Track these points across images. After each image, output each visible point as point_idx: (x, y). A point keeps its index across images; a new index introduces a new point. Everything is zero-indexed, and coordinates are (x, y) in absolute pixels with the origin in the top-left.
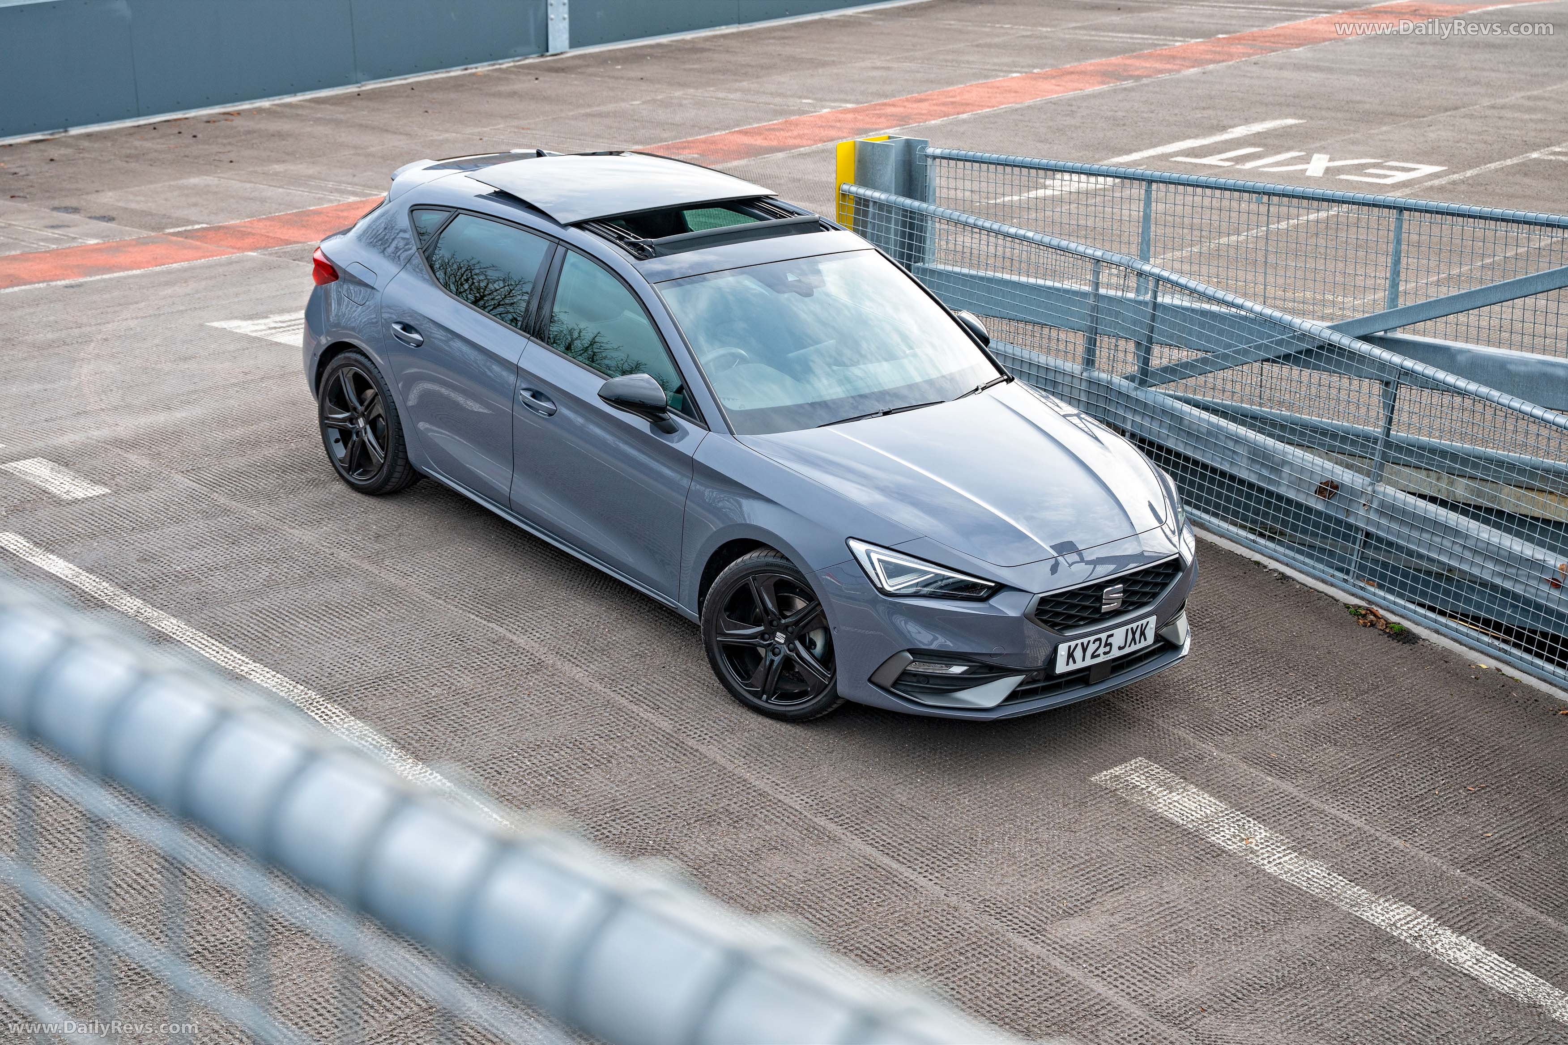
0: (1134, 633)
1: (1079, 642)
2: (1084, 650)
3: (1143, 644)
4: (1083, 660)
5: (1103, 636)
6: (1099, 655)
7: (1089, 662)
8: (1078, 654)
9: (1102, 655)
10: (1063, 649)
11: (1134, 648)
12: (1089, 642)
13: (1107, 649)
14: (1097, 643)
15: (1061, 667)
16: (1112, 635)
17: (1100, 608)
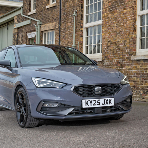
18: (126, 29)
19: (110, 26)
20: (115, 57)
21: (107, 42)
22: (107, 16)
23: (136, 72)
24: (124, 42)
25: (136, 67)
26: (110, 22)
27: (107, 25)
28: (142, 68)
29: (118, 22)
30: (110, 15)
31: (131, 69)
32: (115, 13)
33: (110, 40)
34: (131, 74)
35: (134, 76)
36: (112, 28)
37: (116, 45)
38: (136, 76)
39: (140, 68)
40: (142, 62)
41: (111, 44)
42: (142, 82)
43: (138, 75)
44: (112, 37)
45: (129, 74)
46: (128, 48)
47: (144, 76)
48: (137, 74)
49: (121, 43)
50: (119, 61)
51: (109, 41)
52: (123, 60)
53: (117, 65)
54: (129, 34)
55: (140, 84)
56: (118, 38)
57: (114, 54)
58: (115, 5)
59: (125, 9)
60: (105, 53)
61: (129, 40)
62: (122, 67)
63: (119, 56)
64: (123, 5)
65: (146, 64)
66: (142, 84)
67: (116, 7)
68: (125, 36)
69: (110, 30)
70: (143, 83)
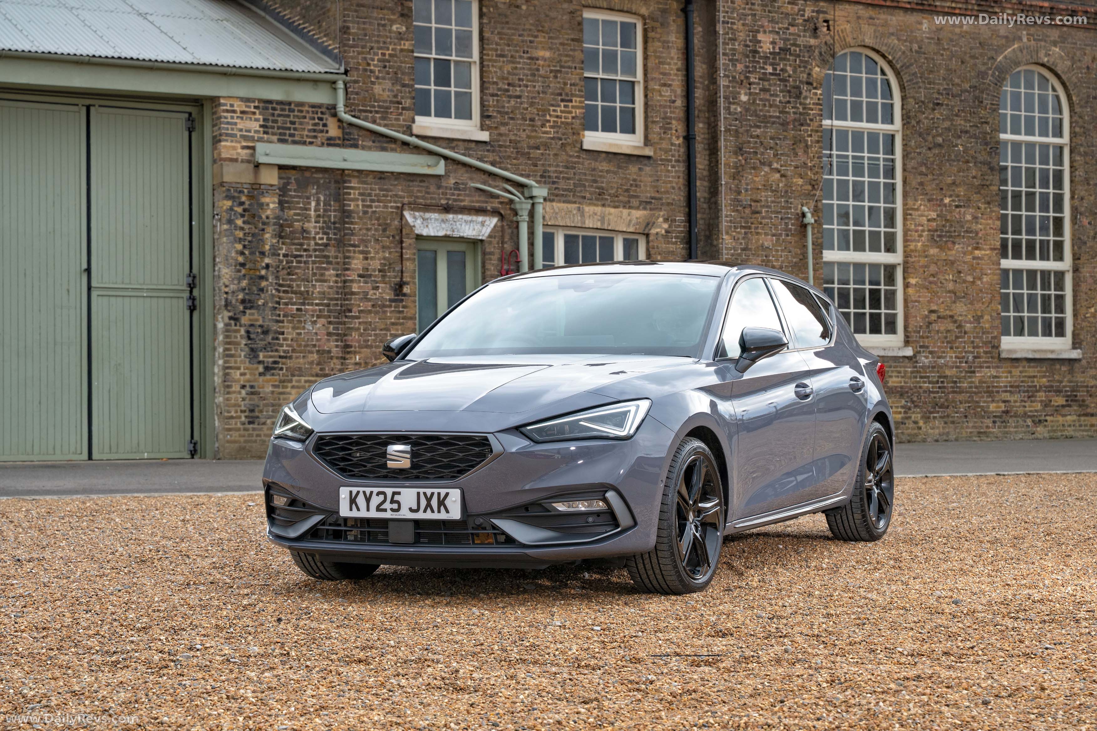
0: (429, 500)
1: (361, 489)
2: (368, 500)
3: (443, 516)
4: (368, 510)
5: (389, 491)
6: (385, 510)
7: (373, 514)
8: (361, 501)
9: (389, 510)
10: (344, 493)
11: (429, 516)
12: (372, 493)
13: (395, 506)
14: (381, 498)
15: (345, 511)
16: (399, 493)
17: (386, 464)
18: (981, 291)
19: (933, 275)
20: (951, 348)
21: (926, 313)
22: (925, 252)
23: (1010, 382)
24: (978, 319)
25: (1010, 372)
26: (933, 268)
27: (924, 272)
28: (1024, 374)
29: (960, 272)
30: (933, 251)
31: (996, 377)
32: (950, 250)
33: (934, 307)
34: (997, 387)
35: (1006, 391)
36: (941, 283)
37: (955, 322)
38: (1010, 392)
39: (1019, 374)
40: (1025, 363)
41: (939, 317)
42: (1025, 402)
43: (1014, 388)
44: (943, 303)
45: (993, 387)
46: (988, 333)
47: (1028, 391)
48: (1011, 386)
49: (967, 319)
50: (963, 357)
51: (932, 312)
52: (975, 357)
53: (957, 367)
54: (990, 303)
55: (1019, 407)
56: (960, 309)
57: (948, 342)
58: (949, 232)
59: (977, 248)
60: (922, 337)
61: (991, 316)
62: (974, 372)
63: (964, 347)
64: (972, 238)
65: (1033, 367)
66: (1025, 407)
67: (951, 236)
68: (978, 306)
69: (933, 286)
70: (1027, 404)
